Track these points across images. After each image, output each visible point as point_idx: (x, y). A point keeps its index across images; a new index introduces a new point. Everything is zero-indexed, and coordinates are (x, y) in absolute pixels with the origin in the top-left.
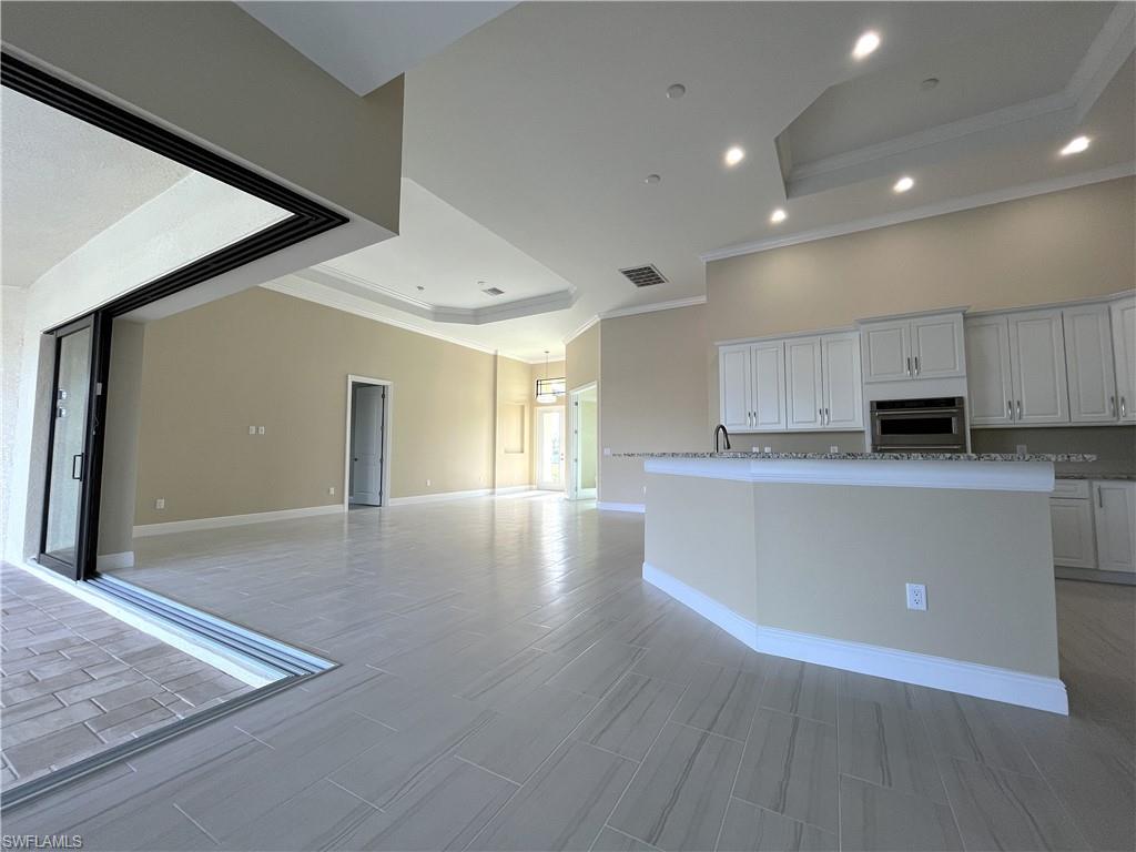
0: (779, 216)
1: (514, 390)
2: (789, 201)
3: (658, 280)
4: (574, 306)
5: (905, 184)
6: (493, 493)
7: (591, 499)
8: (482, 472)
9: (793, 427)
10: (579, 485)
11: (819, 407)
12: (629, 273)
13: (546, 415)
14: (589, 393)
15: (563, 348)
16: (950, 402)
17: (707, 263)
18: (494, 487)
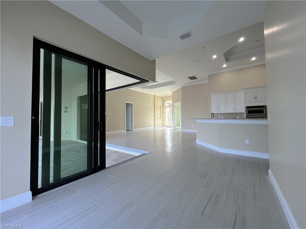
0: (225, 66)
1: (159, 103)
2: (227, 63)
3: (196, 79)
4: (175, 85)
5: (254, 59)
6: (155, 128)
7: (179, 129)
8: (152, 123)
9: (228, 112)
10: (176, 126)
11: (234, 107)
12: (189, 78)
13: (166, 109)
14: (178, 104)
15: (171, 93)
16: (263, 106)
17: (208, 75)
18: (155, 126)
